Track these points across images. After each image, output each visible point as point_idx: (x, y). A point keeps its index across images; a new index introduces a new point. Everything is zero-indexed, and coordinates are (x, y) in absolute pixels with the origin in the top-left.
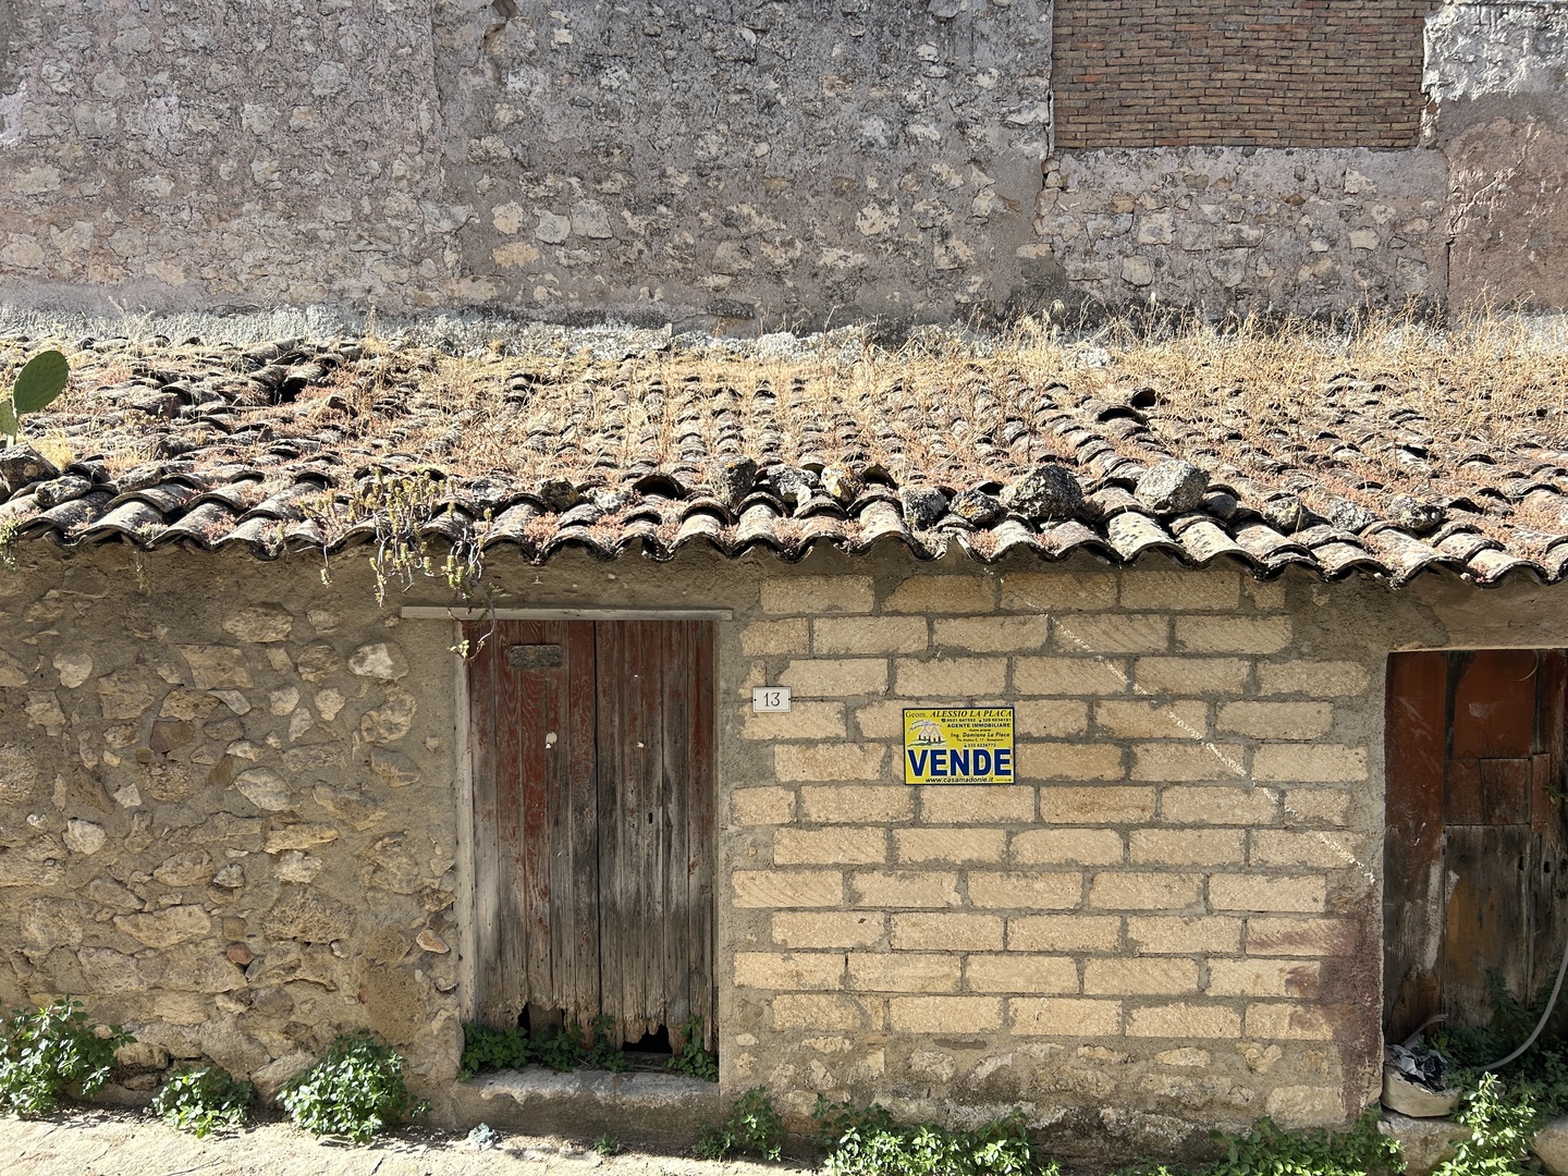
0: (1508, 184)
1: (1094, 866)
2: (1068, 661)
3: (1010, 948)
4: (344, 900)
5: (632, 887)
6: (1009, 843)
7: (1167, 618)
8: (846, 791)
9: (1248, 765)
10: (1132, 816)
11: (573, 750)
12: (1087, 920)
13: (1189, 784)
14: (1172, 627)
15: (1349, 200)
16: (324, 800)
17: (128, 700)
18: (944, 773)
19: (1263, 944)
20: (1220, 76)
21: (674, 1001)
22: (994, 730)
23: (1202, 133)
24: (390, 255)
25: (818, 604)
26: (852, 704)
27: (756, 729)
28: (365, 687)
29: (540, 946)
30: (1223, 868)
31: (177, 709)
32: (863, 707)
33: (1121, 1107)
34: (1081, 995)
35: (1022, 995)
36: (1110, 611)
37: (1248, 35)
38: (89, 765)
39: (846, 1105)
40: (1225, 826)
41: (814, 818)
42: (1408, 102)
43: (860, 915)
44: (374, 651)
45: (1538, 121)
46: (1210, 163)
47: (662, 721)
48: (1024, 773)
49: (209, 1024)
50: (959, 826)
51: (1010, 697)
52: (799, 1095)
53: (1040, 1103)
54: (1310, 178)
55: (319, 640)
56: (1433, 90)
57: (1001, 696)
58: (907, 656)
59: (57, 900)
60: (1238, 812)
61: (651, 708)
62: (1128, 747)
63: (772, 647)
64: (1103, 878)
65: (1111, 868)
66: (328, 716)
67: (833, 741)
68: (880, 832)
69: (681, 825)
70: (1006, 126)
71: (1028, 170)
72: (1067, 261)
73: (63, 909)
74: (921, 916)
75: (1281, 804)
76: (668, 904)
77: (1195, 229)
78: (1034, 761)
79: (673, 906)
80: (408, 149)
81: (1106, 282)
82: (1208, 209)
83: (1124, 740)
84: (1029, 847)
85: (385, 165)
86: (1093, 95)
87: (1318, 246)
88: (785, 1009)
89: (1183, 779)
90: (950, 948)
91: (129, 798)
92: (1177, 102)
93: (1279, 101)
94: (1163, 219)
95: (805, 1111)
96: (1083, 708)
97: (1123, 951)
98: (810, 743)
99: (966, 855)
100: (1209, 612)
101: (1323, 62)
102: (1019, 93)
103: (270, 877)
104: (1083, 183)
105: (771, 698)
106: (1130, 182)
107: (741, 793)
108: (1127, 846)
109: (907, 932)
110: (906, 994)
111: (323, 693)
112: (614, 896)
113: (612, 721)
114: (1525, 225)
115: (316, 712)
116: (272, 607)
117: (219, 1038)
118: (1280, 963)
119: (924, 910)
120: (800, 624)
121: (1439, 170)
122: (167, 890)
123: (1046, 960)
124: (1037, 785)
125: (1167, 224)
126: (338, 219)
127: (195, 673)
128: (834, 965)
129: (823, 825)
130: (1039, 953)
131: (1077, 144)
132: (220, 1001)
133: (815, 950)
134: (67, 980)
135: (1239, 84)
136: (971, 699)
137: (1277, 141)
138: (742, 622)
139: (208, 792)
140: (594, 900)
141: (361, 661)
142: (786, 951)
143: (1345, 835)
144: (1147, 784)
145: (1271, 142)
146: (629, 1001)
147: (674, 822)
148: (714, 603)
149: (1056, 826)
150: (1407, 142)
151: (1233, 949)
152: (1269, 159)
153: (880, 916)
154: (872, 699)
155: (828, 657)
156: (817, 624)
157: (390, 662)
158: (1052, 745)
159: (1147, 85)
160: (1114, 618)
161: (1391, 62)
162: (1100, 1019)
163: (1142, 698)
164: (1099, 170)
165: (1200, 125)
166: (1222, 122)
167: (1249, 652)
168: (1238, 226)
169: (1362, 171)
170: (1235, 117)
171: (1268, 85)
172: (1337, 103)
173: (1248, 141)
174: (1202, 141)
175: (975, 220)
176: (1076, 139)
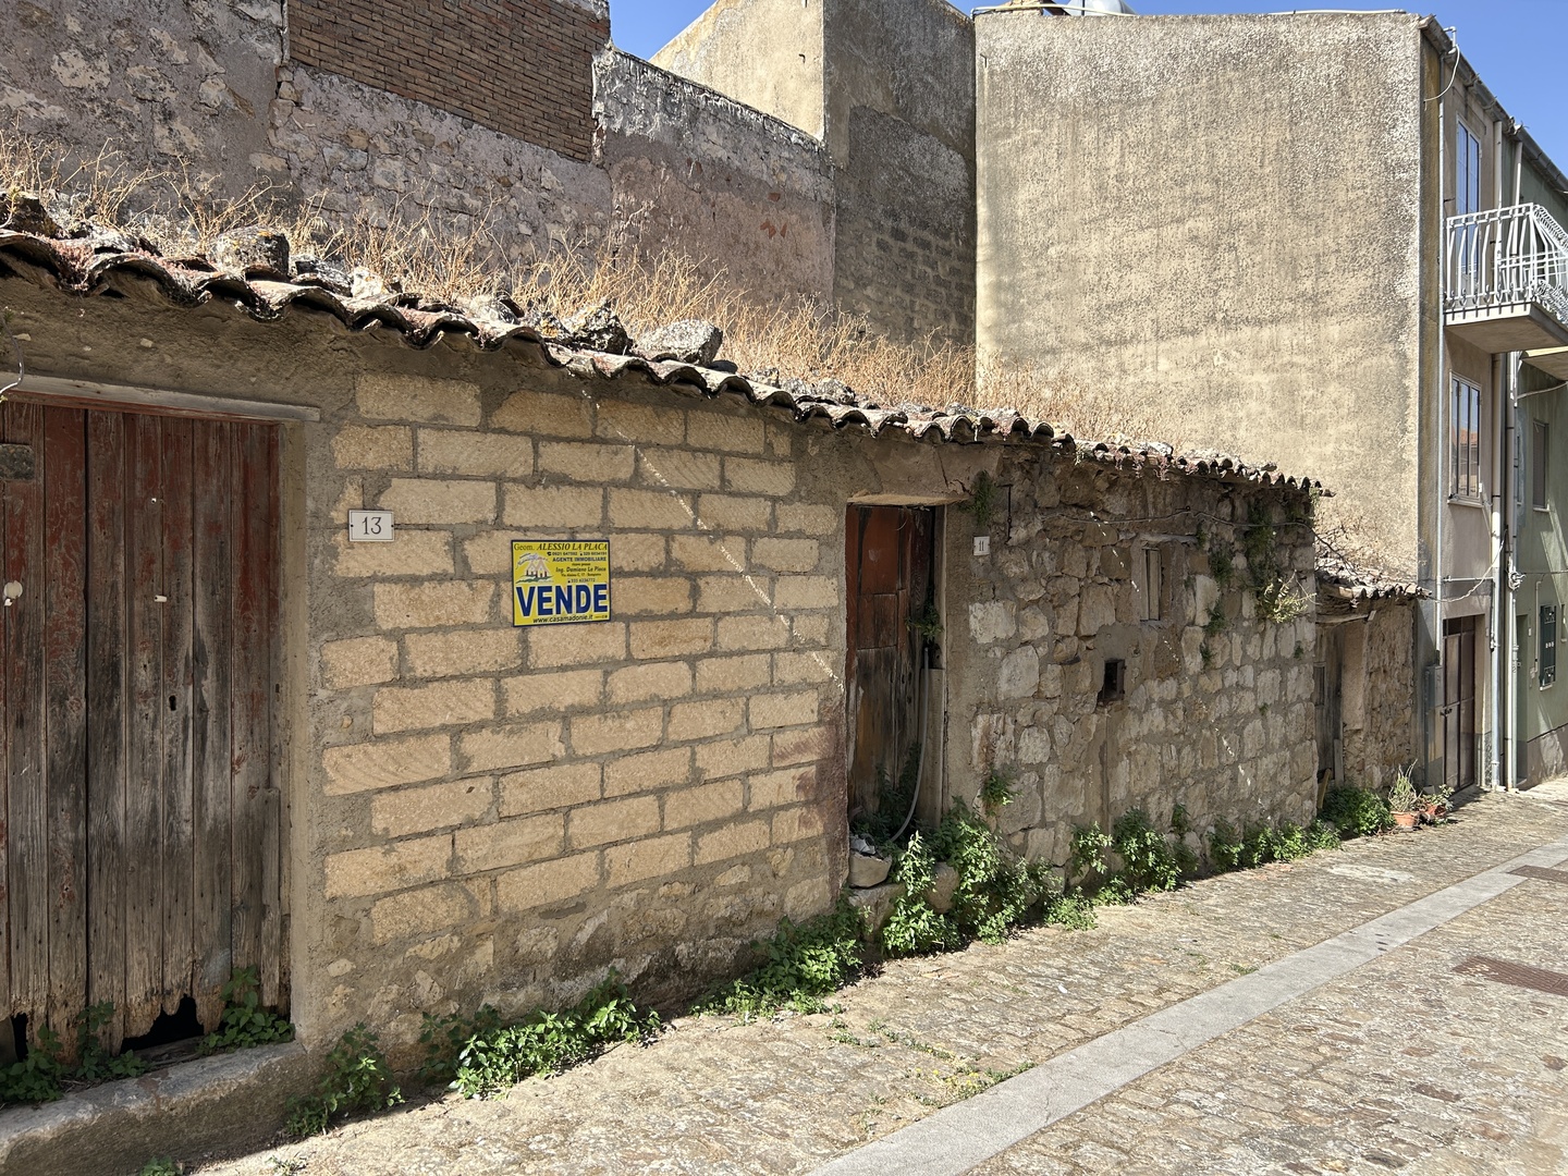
0: (651, 213)
1: (671, 700)
2: (650, 494)
3: (606, 795)
5: (144, 806)
6: (605, 683)
7: (718, 458)
8: (454, 637)
9: (771, 595)
10: (698, 646)
11: (49, 608)
12: (666, 755)
13: (735, 614)
14: (723, 466)
15: (545, 194)
18: (549, 612)
19: (783, 756)
20: (441, 42)
21: (208, 957)
22: (593, 564)
23: (427, 92)
25: (424, 412)
26: (460, 534)
27: (352, 564)
30: (757, 690)
32: (472, 538)
33: (690, 940)
34: (662, 833)
35: (615, 844)
36: (679, 447)
37: (463, 13)
39: (454, 1016)
40: (758, 651)
41: (419, 672)
42: (583, 122)
43: (468, 783)
45: (668, 168)
46: (435, 124)
47: (194, 563)
48: (618, 610)
50: (563, 669)
51: (606, 529)
52: (401, 1021)
53: (629, 956)
54: (516, 165)
56: (601, 118)
57: (598, 529)
58: (514, 480)
60: (766, 638)
61: (176, 545)
62: (694, 580)
63: (371, 460)
64: (678, 709)
65: (684, 699)
67: (439, 578)
68: (488, 684)
69: (222, 707)
70: (236, 13)
71: (262, 71)
72: (304, 183)
74: (528, 774)
75: (791, 629)
76: (201, 820)
77: (425, 184)
78: (629, 595)
79: (209, 823)
81: (343, 215)
82: (435, 168)
83: (692, 573)
84: (625, 686)
86: (325, 15)
87: (525, 229)
88: (386, 916)
89: (731, 609)
90: (555, 805)
92: (405, 53)
93: (490, 86)
94: (396, 166)
95: (410, 1038)
96: (662, 542)
97: (693, 780)
98: (415, 580)
99: (568, 700)
100: (745, 455)
101: (521, 63)
104: (317, 104)
105: (371, 524)
106: (363, 119)
107: (333, 646)
108: (694, 676)
109: (516, 796)
110: (512, 868)
112: (113, 824)
113: (114, 565)
118: (793, 772)
119: (531, 767)
120: (403, 434)
121: (605, 188)
123: (634, 802)
124: (628, 619)
125: (399, 173)
128: (440, 849)
129: (429, 680)
130: (630, 795)
131: (310, 61)
133: (419, 835)
135: (457, 57)
136: (573, 531)
138: (334, 423)
140: (82, 834)
142: (388, 841)
143: (828, 653)
144: (707, 615)
145: (484, 121)
146: (136, 973)
147: (211, 704)
148: (293, 397)
149: (643, 662)
150: (583, 157)
151: (764, 765)
152: (484, 137)
153: (488, 781)
154: (480, 528)
155: (434, 476)
156: (422, 435)
158: (639, 580)
159: (376, 25)
160: (683, 454)
161: (571, 83)
162: (671, 855)
163: (703, 533)
164: (335, 96)
165: (426, 84)
166: (444, 87)
167: (770, 493)
168: (461, 192)
169: (554, 172)
170: (454, 87)
171: (481, 67)
172: (533, 104)
173: (466, 114)
174: (427, 100)
175: (203, 108)
176: (309, 55)
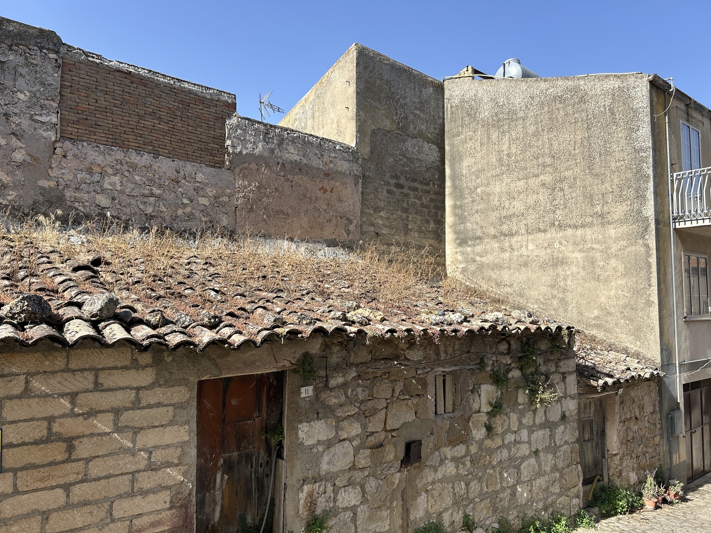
0: (256, 188)
1: (49, 510)
2: (37, 400)
7: (94, 372)
9: (134, 442)
10: (72, 478)
13: (103, 456)
14: (96, 376)
15: (198, 184)
20: (143, 122)
23: (135, 145)
30: (120, 496)
36: (63, 371)
37: (156, 108)
40: (122, 474)
42: (220, 150)
45: (266, 167)
46: (138, 158)
48: (7, 466)
54: (182, 173)
56: (229, 148)
60: (129, 466)
62: (70, 442)
64: (54, 516)
65: (59, 509)
70: (33, 120)
71: (45, 144)
72: (66, 191)
75: (150, 458)
77: (132, 186)
78: (15, 457)
81: (86, 204)
82: (137, 178)
83: (68, 438)
84: (9, 507)
86: (81, 116)
87: (186, 201)
89: (100, 454)
92: (123, 129)
93: (169, 138)
94: (116, 179)
96: (45, 424)
100: (116, 368)
101: (187, 127)
102: (41, 107)
104: (75, 156)
106: (100, 159)
108: (68, 496)
114: (262, 204)
121: (232, 179)
124: (15, 471)
125: (118, 182)
131: (72, 137)
135: (151, 127)
137: (168, 155)
143: (179, 468)
144: (80, 460)
145: (165, 154)
149: (26, 492)
150: (220, 165)
152: (165, 162)
158: (25, 447)
159: (108, 118)
160: (65, 375)
161: (213, 133)
163: (79, 415)
164: (84, 151)
165: (134, 141)
166: (144, 142)
167: (135, 386)
168: (151, 187)
169: (203, 174)
170: (150, 141)
171: (164, 131)
172: (193, 144)
173: (156, 152)
174: (135, 148)
175: (13, 163)
176: (72, 134)
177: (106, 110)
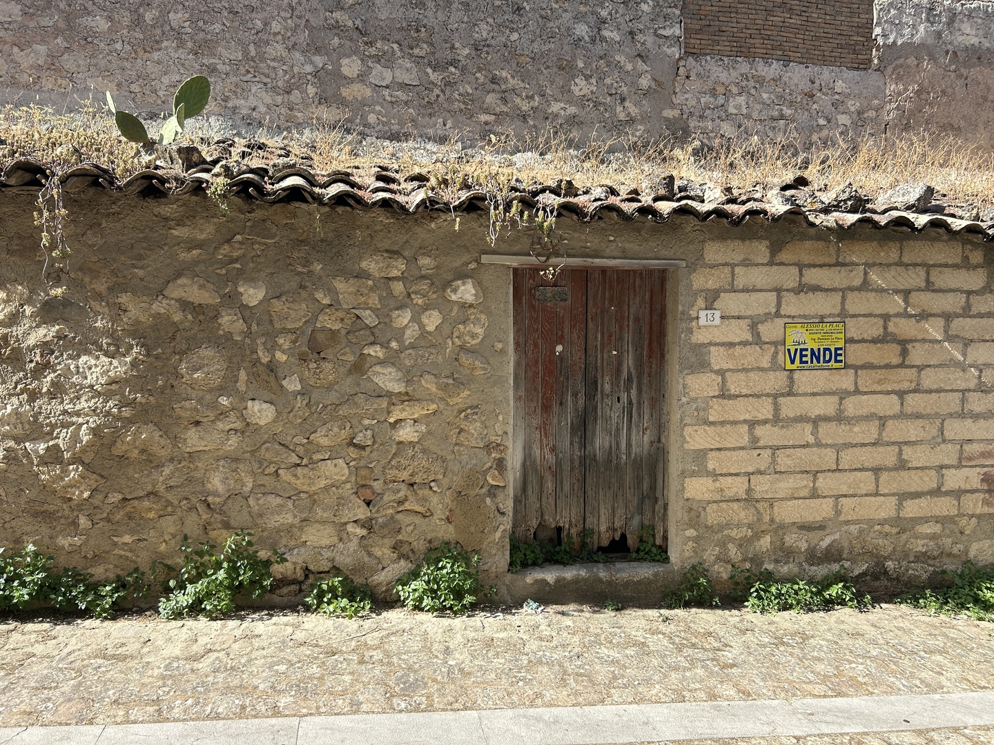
0: (915, 93)
1: (885, 417)
2: (874, 294)
3: (840, 467)
4: (439, 452)
5: (607, 444)
6: (841, 404)
7: (925, 269)
8: (751, 375)
9: (964, 355)
10: (906, 386)
11: (572, 356)
12: (881, 449)
13: (935, 366)
14: (928, 273)
15: (837, 97)
16: (429, 384)
17: (294, 314)
18: (807, 362)
19: (970, 459)
20: (772, 18)
21: (632, 517)
22: (834, 336)
23: (762, 51)
24: (269, 86)
25: (737, 257)
26: (756, 320)
27: (700, 336)
28: (456, 309)
29: (549, 485)
30: (951, 415)
31: (328, 322)
32: (762, 322)
33: (896, 560)
34: (877, 494)
35: (845, 496)
36: (896, 264)
38: (265, 360)
39: (748, 570)
40: (952, 391)
41: (733, 392)
42: (866, 44)
43: (758, 451)
44: (464, 284)
45: (929, 60)
46: (766, 69)
47: (628, 336)
48: (849, 362)
49: (341, 545)
50: (814, 394)
51: (843, 315)
52: (721, 566)
53: (854, 561)
54: (818, 82)
55: (423, 277)
56: (879, 38)
57: (838, 315)
58: (787, 290)
59: (236, 460)
60: (959, 382)
61: (621, 328)
62: (904, 345)
63: (711, 284)
64: (890, 423)
65: (894, 417)
66: (431, 328)
67: (744, 344)
68: (770, 400)
69: (639, 403)
70: (657, 36)
71: (669, 64)
72: (690, 121)
73: (241, 466)
74: (792, 450)
75: (980, 377)
76: (630, 454)
77: (758, 107)
78: (856, 354)
79: (633, 455)
80: (283, 14)
81: (711, 135)
82: (765, 96)
83: (902, 341)
84: (852, 406)
85: (266, 24)
86: (704, 22)
87: (822, 122)
88: (714, 512)
89: (932, 363)
90: (808, 469)
91: (292, 385)
92: (749, 32)
93: (802, 36)
94: (741, 100)
95: (725, 576)
96: (881, 322)
97: (900, 466)
98: (731, 345)
99: (817, 413)
100: (946, 266)
101: (823, 16)
102: (665, 17)
103: (390, 439)
104: (698, 75)
105: (710, 316)
106: (723, 76)
107: (689, 377)
108: (902, 404)
109: (784, 461)
110: (782, 499)
111: (427, 313)
112: (595, 451)
113: (596, 338)
114: (923, 117)
115: (422, 326)
116: (394, 253)
117: (347, 555)
118: (978, 470)
119: (794, 447)
120: (727, 270)
121: (881, 84)
122: (319, 448)
123: (859, 474)
124: (856, 368)
125: (744, 103)
126: (232, 58)
127: (341, 297)
128: (742, 483)
129: (738, 396)
130: (855, 470)
131: (695, 51)
132: (350, 528)
133: (731, 475)
134: (239, 518)
135: (781, 24)
136: (822, 317)
137: (800, 60)
138: (692, 268)
139: (349, 380)
140: (583, 454)
141: (455, 291)
142: (715, 475)
144: (913, 366)
145: (797, 60)
146: (603, 518)
147: (634, 401)
148: (674, 257)
149: (866, 393)
150: (865, 66)
151: (955, 463)
152: (797, 70)
153: (769, 452)
154: (767, 317)
155: (743, 291)
156: (737, 270)
157: (474, 292)
158: (865, 345)
159: (733, 20)
160: (898, 268)
161: (857, 20)
162: (884, 508)
163: (915, 316)
164: (707, 68)
165: (761, 46)
166: (772, 45)
167: (966, 289)
168: (781, 107)
169: (842, 80)
170: (779, 43)
171: (796, 27)
172: (831, 41)
173: (786, 58)
174: (762, 56)
175: (639, 92)
176: (694, 48)
177: (729, 10)
